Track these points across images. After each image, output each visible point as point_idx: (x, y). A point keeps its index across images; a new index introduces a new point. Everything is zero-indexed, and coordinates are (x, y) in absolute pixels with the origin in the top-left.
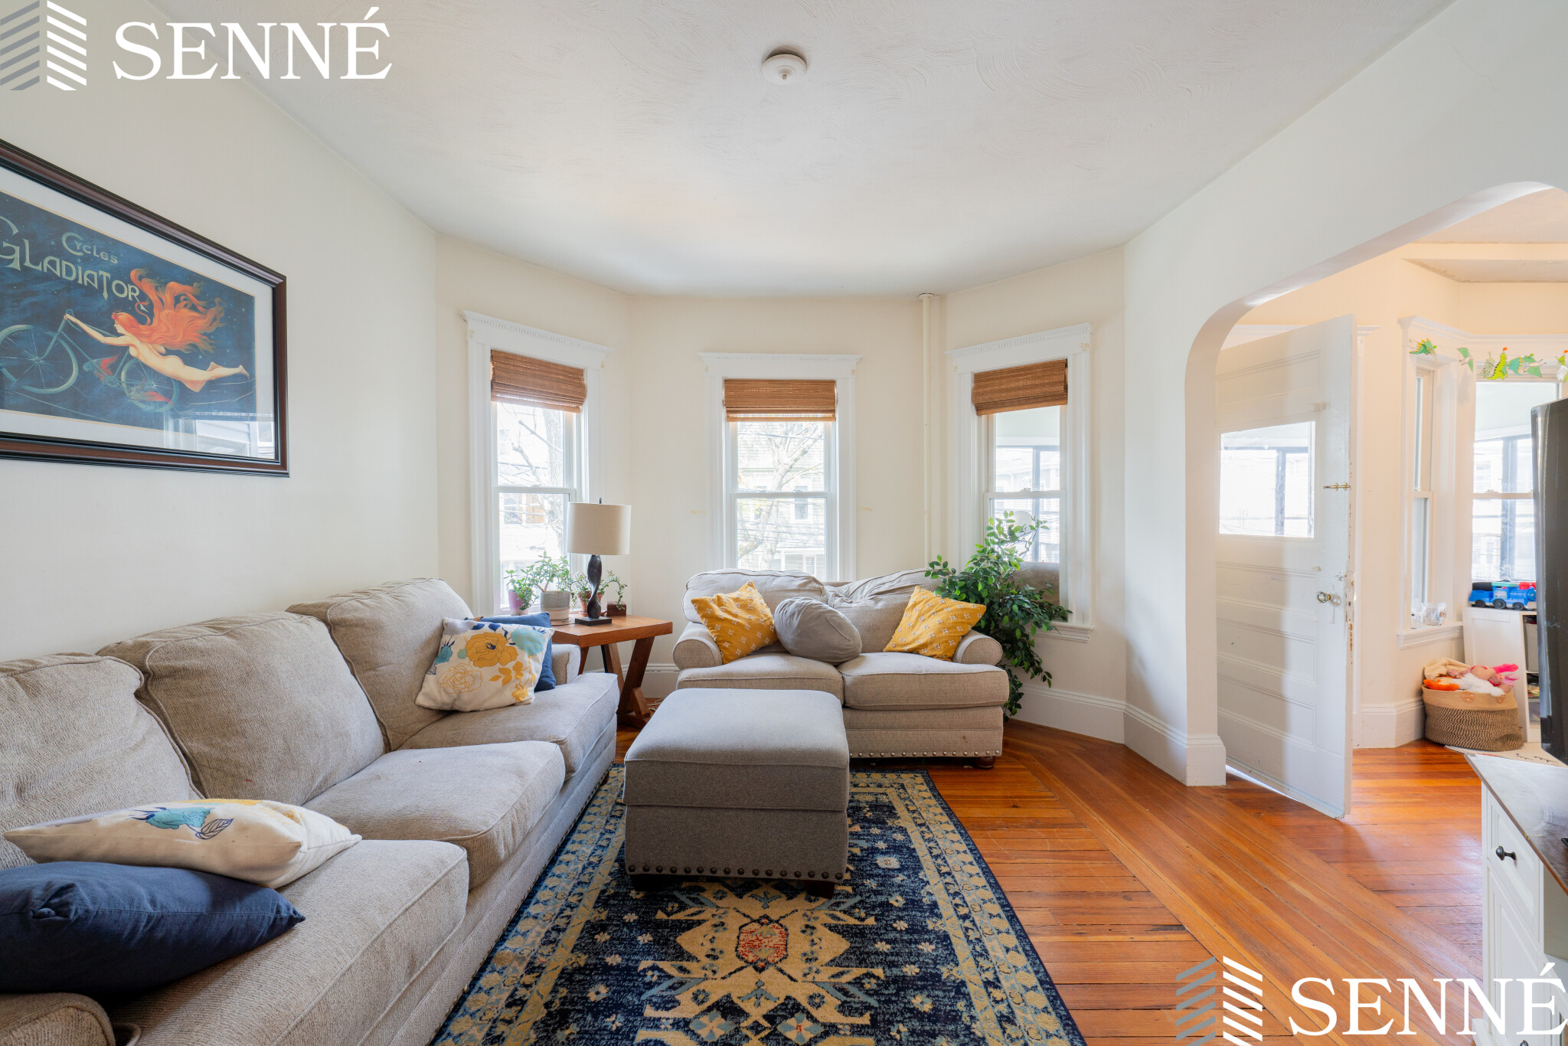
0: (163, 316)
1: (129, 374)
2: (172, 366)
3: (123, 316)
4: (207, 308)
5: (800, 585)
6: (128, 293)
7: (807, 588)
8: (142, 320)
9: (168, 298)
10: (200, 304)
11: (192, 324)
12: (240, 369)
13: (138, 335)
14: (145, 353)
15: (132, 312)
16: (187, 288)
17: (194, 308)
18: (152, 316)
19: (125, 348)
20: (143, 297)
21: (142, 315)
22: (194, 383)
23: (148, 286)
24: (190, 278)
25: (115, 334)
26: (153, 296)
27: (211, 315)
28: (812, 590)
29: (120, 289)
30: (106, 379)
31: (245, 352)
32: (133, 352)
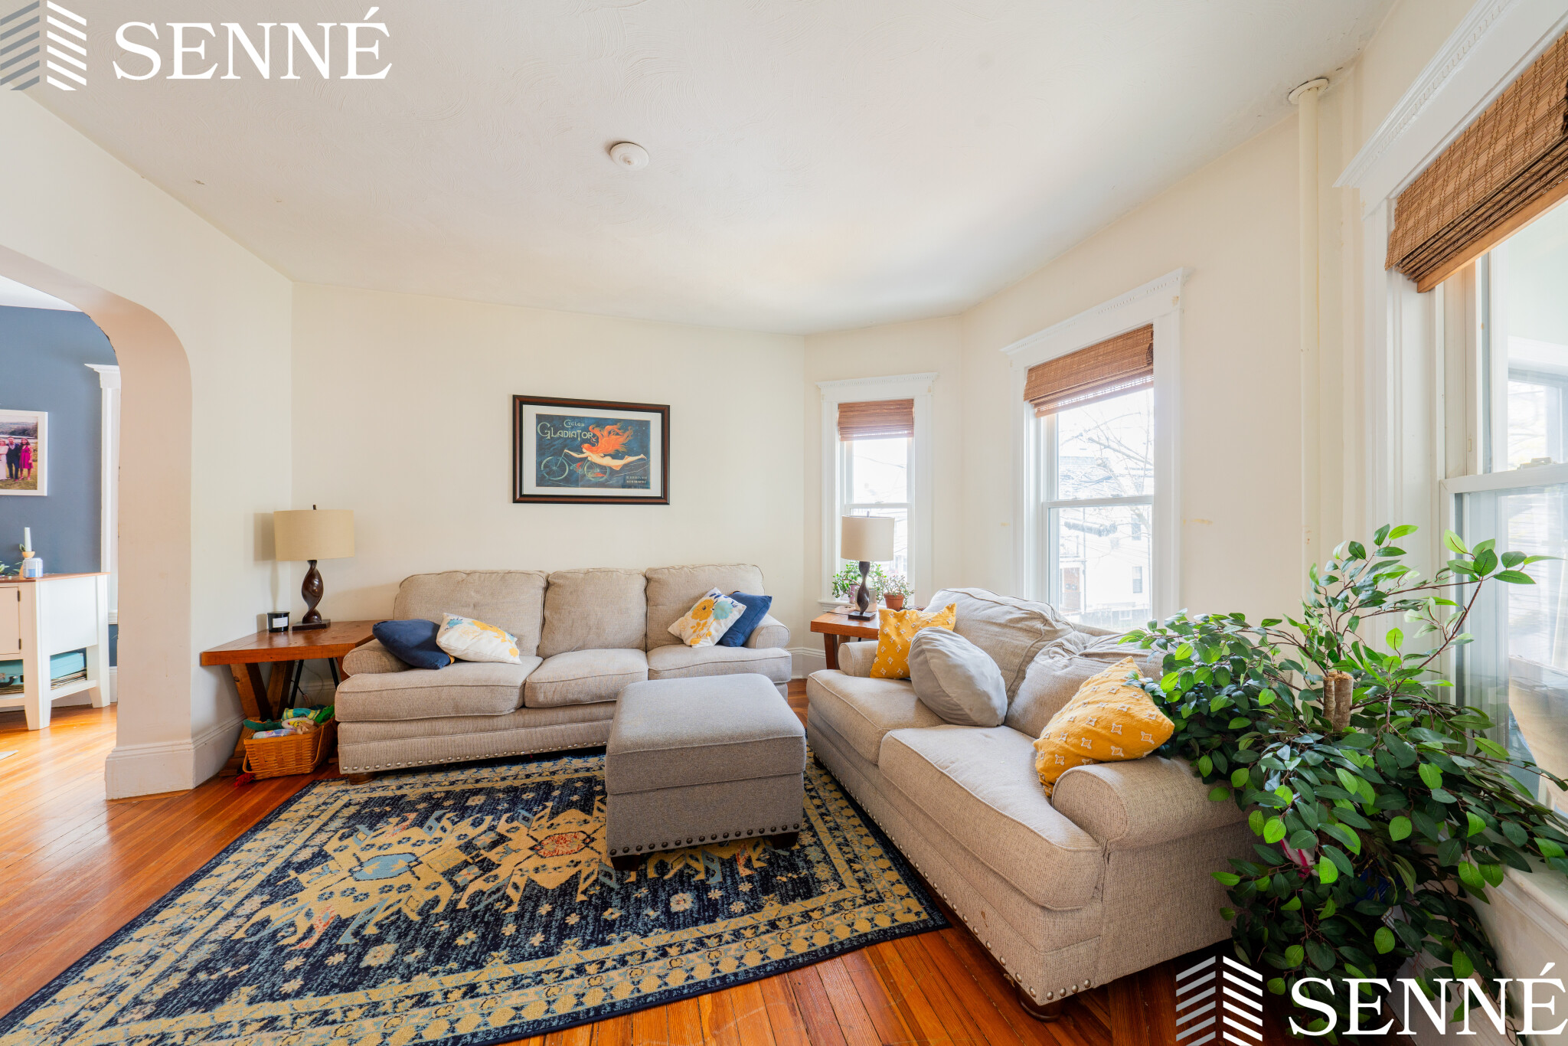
0: (603, 442)
1: (588, 468)
2: (608, 461)
3: (586, 445)
4: (624, 432)
5: (1011, 621)
6: (588, 436)
7: (1019, 625)
8: (593, 445)
9: (605, 433)
10: (620, 432)
11: (617, 441)
12: (642, 456)
13: (592, 451)
14: (595, 458)
15: (590, 443)
16: (615, 426)
17: (617, 434)
18: (598, 442)
19: (586, 458)
20: (594, 436)
21: (593, 443)
22: (617, 466)
23: (597, 431)
24: (615, 421)
25: (582, 453)
26: (598, 434)
27: (626, 435)
28: (1026, 630)
29: (585, 435)
30: (580, 471)
31: (645, 449)
32: (589, 458)
